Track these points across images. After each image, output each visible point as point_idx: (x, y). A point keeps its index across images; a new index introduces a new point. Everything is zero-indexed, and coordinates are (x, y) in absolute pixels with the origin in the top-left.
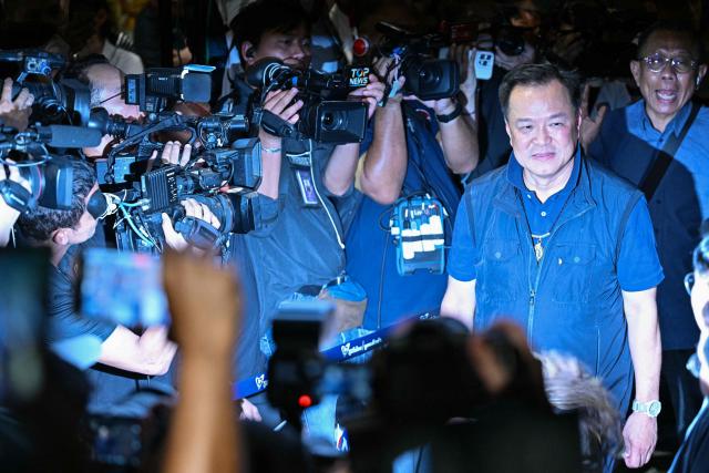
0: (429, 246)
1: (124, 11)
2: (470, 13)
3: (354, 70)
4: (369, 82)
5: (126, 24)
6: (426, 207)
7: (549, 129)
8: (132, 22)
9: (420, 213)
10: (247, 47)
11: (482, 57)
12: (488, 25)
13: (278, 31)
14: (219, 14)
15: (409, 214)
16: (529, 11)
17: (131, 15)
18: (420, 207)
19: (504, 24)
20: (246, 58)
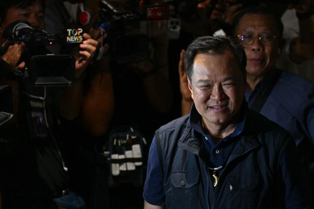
0: (131, 167)
3: (69, 30)
4: (84, 39)
6: (130, 137)
7: (224, 88)
9: (125, 142)
11: (172, 23)
15: (117, 143)
18: (125, 138)
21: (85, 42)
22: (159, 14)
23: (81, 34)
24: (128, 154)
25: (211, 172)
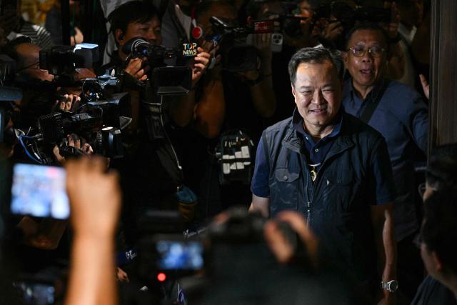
0: (240, 166)
1: (39, 10)
2: (266, 10)
3: (185, 45)
4: (198, 52)
5: (40, 18)
6: (239, 140)
7: (324, 93)
8: (44, 16)
9: (235, 144)
10: (119, 33)
12: (277, 16)
13: (139, 22)
14: (101, 9)
15: (228, 144)
16: (306, 8)
17: (44, 12)
19: (288, 15)
20: (118, 41)
21: (199, 55)
22: (265, 28)
23: (196, 48)
24: (238, 155)
25: (311, 168)
